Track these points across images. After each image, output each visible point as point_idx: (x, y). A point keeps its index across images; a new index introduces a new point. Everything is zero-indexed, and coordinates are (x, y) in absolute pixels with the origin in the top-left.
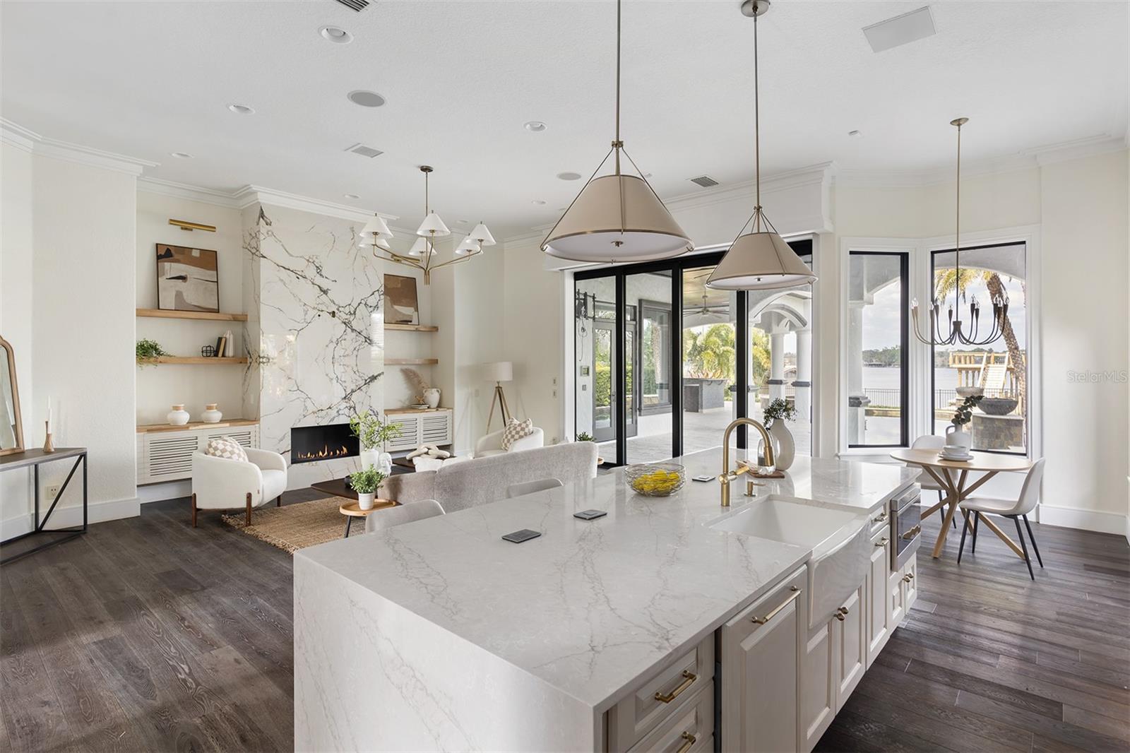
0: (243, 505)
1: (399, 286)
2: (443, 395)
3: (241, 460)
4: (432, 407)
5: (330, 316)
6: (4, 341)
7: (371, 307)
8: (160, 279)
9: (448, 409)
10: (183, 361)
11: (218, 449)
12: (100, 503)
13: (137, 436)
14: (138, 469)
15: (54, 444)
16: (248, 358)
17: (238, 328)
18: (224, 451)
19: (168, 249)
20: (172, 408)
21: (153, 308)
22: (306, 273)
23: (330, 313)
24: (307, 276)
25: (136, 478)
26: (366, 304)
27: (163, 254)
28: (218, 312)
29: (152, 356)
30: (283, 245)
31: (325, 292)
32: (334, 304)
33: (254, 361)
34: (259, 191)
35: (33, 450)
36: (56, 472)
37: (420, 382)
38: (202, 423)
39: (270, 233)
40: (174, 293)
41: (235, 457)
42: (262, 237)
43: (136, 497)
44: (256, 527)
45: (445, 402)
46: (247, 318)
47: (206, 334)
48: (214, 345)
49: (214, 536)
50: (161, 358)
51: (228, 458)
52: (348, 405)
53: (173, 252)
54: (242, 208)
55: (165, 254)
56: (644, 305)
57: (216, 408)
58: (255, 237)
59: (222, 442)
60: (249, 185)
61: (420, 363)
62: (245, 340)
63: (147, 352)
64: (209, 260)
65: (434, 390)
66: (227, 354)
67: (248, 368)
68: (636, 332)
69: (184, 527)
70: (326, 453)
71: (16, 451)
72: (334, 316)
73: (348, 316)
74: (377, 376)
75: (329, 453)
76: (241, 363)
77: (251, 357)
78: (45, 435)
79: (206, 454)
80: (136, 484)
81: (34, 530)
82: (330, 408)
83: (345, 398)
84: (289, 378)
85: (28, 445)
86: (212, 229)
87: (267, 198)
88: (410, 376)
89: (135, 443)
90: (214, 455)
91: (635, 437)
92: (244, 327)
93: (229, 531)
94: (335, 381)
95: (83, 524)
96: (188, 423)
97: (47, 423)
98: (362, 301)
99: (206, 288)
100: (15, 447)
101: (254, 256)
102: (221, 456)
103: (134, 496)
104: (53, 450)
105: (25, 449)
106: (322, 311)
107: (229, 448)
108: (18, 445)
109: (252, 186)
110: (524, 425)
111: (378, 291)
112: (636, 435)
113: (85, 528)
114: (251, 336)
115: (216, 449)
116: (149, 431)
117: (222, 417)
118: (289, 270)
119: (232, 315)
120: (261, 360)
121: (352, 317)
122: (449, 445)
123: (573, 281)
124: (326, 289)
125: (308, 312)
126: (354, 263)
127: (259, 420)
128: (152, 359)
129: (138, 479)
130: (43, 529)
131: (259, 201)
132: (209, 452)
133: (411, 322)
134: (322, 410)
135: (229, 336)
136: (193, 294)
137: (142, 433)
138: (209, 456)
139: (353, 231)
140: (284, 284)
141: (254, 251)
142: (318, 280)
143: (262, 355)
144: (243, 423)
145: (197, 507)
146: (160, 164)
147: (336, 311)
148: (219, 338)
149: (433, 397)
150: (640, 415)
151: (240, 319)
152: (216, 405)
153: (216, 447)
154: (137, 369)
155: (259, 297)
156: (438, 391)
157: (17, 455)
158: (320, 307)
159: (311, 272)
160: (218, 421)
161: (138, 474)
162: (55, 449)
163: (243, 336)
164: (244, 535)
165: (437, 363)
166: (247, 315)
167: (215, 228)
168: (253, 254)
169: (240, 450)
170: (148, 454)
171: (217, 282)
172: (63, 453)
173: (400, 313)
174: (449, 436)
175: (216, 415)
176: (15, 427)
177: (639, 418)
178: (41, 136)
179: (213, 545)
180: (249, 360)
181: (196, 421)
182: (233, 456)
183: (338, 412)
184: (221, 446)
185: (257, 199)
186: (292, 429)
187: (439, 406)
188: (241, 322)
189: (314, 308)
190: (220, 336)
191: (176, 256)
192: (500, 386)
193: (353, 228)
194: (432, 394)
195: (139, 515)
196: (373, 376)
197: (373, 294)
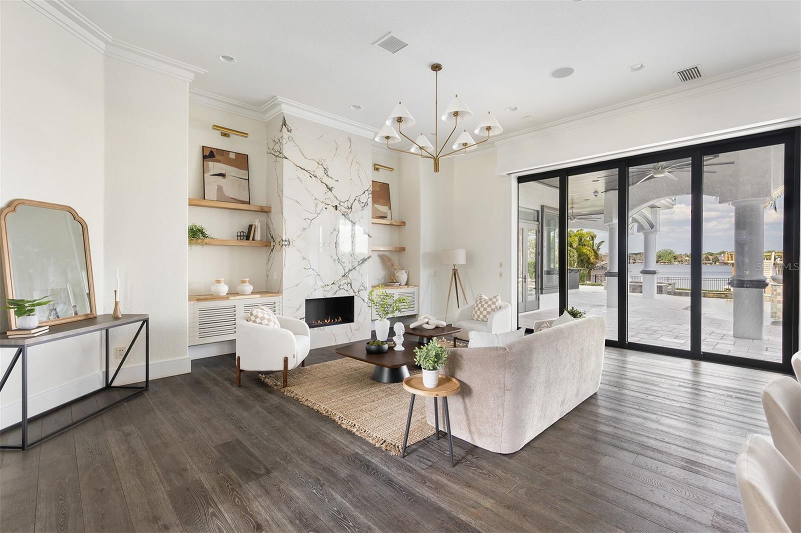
0: (281, 368)
1: (378, 189)
2: (410, 274)
3: (276, 326)
4: (402, 284)
5: (334, 209)
6: (80, 217)
7: (362, 203)
8: (205, 175)
9: (415, 286)
10: (221, 244)
11: (258, 317)
12: (160, 361)
13: (189, 304)
14: (189, 333)
15: (122, 311)
16: (272, 242)
17: (263, 217)
18: (263, 318)
19: (211, 151)
20: (215, 282)
21: (200, 200)
22: (316, 173)
23: (333, 207)
24: (318, 176)
25: (188, 340)
26: (359, 201)
27: (207, 155)
28: (250, 204)
29: (199, 238)
30: (299, 149)
31: (330, 189)
32: (337, 199)
33: (277, 243)
34: (284, 103)
35: (104, 315)
36: (123, 335)
37: (393, 265)
38: (238, 294)
39: (290, 138)
40: (216, 188)
41: (271, 324)
42: (284, 142)
43: (188, 357)
44: (292, 389)
45: (411, 281)
46: (271, 210)
47: (241, 222)
48: (246, 231)
49: (258, 398)
50: (206, 240)
51: (266, 325)
52: (346, 282)
53: (215, 153)
54: (266, 121)
55: (209, 155)
56: (545, 210)
57: (249, 282)
58: (279, 142)
59: (260, 310)
60: (275, 96)
61: (393, 250)
62: (269, 228)
63: (196, 234)
64: (242, 161)
65: (404, 271)
66: (256, 239)
67: (272, 250)
68: (539, 230)
69: (229, 386)
70: (329, 320)
71: (90, 316)
72: (336, 209)
73: (347, 210)
74: (366, 259)
75: (331, 321)
76: (266, 246)
77: (274, 241)
78: (114, 303)
79: (247, 321)
80: (188, 345)
81: (105, 386)
82: (333, 283)
83: (344, 276)
84: (304, 259)
85: (100, 311)
86: (245, 135)
87: (288, 109)
88: (385, 260)
89: (187, 309)
90: (255, 322)
91: (538, 311)
92: (268, 217)
93: (270, 392)
94: (337, 262)
95: (145, 380)
96: (227, 294)
97: (115, 291)
98: (357, 198)
99: (240, 184)
100: (89, 312)
101: (278, 158)
102: (261, 323)
103: (186, 356)
104: (120, 316)
105: (98, 314)
106: (328, 204)
107: (266, 316)
108: (91, 311)
109: (278, 97)
110: (494, 300)
111: (368, 190)
112: (539, 308)
113: (147, 386)
114: (274, 224)
115: (256, 317)
116: (198, 300)
117: (253, 290)
118: (304, 169)
119: (260, 207)
120: (284, 243)
121: (350, 211)
122: (415, 315)
123: (517, 184)
124: (331, 187)
125: (318, 205)
126: (350, 167)
127: (282, 293)
128: (200, 241)
129: (189, 341)
130: (113, 385)
131: (283, 111)
132: (250, 320)
133: (386, 217)
134: (328, 285)
135: (257, 223)
136: (230, 187)
137: (193, 302)
138: (251, 323)
139: (350, 141)
140: (301, 181)
141: (277, 154)
142: (326, 180)
143: (284, 239)
144: (270, 295)
145: (241, 368)
146: (208, 72)
147: (338, 206)
148: (250, 225)
149: (403, 277)
150: (542, 293)
151: (265, 211)
152: (248, 279)
153: (257, 315)
154: (189, 248)
155: (282, 191)
156: (406, 272)
157: (90, 320)
158: (328, 202)
159: (320, 173)
160: (250, 293)
161: (189, 337)
162: (122, 315)
163: (267, 225)
164: (284, 397)
165: (405, 250)
166: (271, 207)
167: (247, 134)
168: (276, 156)
169: (275, 319)
170: (197, 320)
171: (248, 180)
172: (129, 319)
173: (379, 210)
174: (416, 308)
175: (249, 288)
176: (89, 295)
177: (541, 296)
178: (111, 38)
179: (260, 408)
180: (273, 244)
181: (233, 293)
182: (270, 323)
183: (339, 287)
184: (260, 315)
185: (281, 110)
186: (306, 300)
187: (407, 284)
188: (266, 214)
189: (322, 202)
190: (251, 224)
191: (218, 157)
192: (456, 268)
193: (350, 138)
194: (402, 274)
195: (190, 372)
196: (364, 258)
197: (364, 193)
